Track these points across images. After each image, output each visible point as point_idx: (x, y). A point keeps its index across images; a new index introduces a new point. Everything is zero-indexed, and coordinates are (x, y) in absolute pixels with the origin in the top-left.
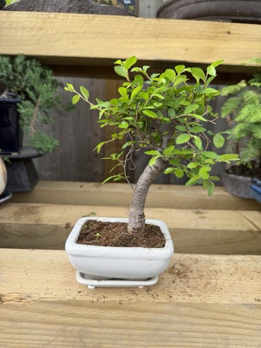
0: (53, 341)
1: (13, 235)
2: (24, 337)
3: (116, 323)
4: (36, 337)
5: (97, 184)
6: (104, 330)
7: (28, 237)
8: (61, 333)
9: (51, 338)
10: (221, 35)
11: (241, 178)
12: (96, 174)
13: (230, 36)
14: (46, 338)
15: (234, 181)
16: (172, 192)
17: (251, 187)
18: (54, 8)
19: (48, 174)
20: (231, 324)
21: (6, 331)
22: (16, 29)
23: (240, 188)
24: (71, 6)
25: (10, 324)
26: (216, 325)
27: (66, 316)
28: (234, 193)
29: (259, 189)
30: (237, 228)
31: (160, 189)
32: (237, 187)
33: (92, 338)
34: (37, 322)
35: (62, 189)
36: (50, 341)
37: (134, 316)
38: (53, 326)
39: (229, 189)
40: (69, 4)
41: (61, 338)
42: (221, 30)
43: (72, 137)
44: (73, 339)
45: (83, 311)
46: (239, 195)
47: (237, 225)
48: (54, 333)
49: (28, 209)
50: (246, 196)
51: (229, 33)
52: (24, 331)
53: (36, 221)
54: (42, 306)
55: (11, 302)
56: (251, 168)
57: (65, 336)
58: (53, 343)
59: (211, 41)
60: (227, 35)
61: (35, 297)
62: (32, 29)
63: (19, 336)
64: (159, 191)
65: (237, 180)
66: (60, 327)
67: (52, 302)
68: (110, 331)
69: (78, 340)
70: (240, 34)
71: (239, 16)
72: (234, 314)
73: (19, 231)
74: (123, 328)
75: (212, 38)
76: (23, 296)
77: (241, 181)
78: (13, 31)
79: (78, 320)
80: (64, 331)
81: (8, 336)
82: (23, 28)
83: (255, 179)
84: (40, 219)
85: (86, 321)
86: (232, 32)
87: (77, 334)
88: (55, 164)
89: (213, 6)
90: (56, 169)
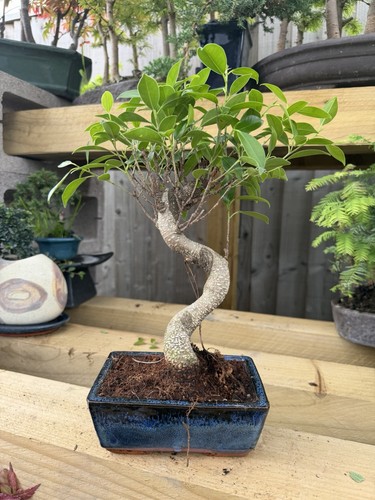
22: (71, 125)
30: (286, 384)
47: (291, 379)
64: (236, 321)
71: (344, 78)
78: (69, 127)
82: (78, 124)
88: (149, 276)
89: (302, 70)
90: (151, 282)
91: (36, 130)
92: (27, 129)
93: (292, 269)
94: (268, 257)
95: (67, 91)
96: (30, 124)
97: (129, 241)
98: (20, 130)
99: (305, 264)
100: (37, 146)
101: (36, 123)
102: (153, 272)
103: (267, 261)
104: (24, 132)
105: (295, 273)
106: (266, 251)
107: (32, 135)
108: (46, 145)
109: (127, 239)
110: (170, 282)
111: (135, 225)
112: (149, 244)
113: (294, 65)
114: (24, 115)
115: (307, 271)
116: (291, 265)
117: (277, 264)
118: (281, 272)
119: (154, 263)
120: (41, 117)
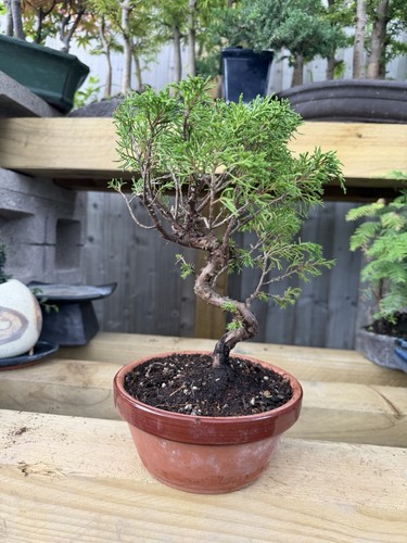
0: (84, 534)
1: (54, 400)
2: (48, 525)
3: (164, 516)
4: (63, 528)
5: (177, 339)
6: (148, 525)
7: (72, 404)
8: (95, 523)
9: (82, 530)
10: (348, 139)
11: (384, 338)
12: (182, 326)
13: (362, 140)
14: (75, 529)
15: (374, 342)
16: (283, 354)
17: (396, 352)
19: (117, 324)
20: (321, 533)
21: (28, 514)
22: (81, 138)
23: (383, 353)
25: (33, 504)
26: (299, 533)
27: (101, 500)
28: (377, 361)
29: (404, 354)
30: (364, 409)
31: (266, 350)
32: (380, 352)
33: (133, 535)
34: (66, 505)
35: (127, 343)
36: (80, 534)
37: (188, 508)
38: (85, 513)
39: (369, 354)
41: (94, 532)
43: (153, 274)
44: (108, 534)
45: (123, 495)
46: (383, 364)
47: (365, 404)
48: (86, 522)
49: (77, 367)
50: (393, 366)
51: (360, 136)
52: (49, 516)
53: (84, 383)
54: (73, 484)
55: (37, 475)
56: (394, 322)
57: (98, 529)
58: (84, 537)
60: (357, 139)
61: (66, 470)
62: (101, 138)
63: (43, 523)
64: (267, 353)
65: (378, 341)
66: (93, 515)
67: (86, 479)
68: (157, 527)
69: (115, 536)
70: (376, 137)
71: (375, 117)
72: (323, 518)
73: (63, 396)
74: (174, 524)
75: (336, 144)
76: (52, 469)
77: (384, 342)
78: (78, 141)
79: (115, 506)
80: (98, 521)
81: (30, 522)
82: (90, 137)
83: (401, 340)
84: (90, 382)
85: (127, 510)
86: (364, 135)
87: (114, 528)
88: (126, 311)
89: (340, 104)
90: (128, 317)
91: (35, 141)
92: (24, 139)
95: (62, 100)
96: (28, 133)
97: (102, 272)
98: (14, 139)
100: (36, 159)
101: (35, 132)
102: (132, 306)
104: (20, 142)
107: (29, 147)
108: (49, 159)
109: (99, 270)
110: (150, 317)
111: (111, 254)
112: (127, 275)
113: (331, 98)
114: (20, 122)
119: (132, 296)
120: (41, 126)
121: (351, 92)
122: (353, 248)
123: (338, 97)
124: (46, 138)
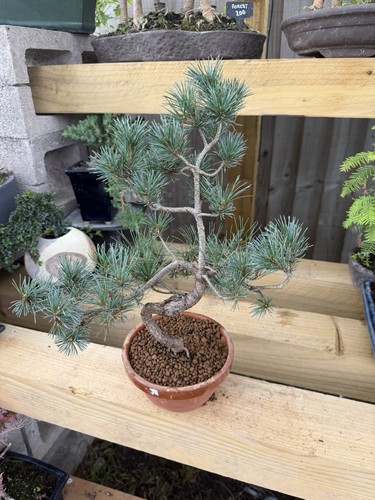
2: (90, 416)
4: (98, 419)
6: (142, 427)
8: (114, 421)
9: (108, 422)
10: (356, 77)
13: (371, 77)
14: (104, 421)
18: (143, 47)
20: (238, 448)
21: (79, 410)
22: (101, 84)
23: (359, 281)
24: (161, 45)
25: (80, 407)
27: (115, 411)
33: (135, 429)
34: (97, 410)
38: (108, 415)
40: (158, 43)
42: (357, 70)
44: (122, 426)
45: (126, 411)
48: (109, 419)
51: (370, 73)
52: (90, 413)
55: (80, 395)
57: (116, 423)
58: (110, 425)
59: (340, 86)
60: (366, 77)
61: (95, 395)
62: (117, 83)
63: (87, 416)
66: (112, 417)
68: (147, 428)
69: (125, 428)
72: (239, 442)
75: (343, 83)
76: (88, 393)
79: (124, 416)
82: (109, 83)
85: (130, 418)
87: (125, 424)
90: (172, 199)
91: (63, 87)
92: (54, 85)
93: (309, 187)
94: (287, 175)
96: (56, 81)
98: (46, 87)
99: (321, 182)
100: (67, 105)
101: (62, 80)
102: (173, 190)
103: (285, 179)
104: (51, 89)
105: (311, 190)
106: (286, 170)
107: (60, 93)
108: (77, 105)
114: (49, 70)
115: (323, 189)
116: (308, 183)
117: (295, 182)
118: (297, 190)
121: (361, 20)
122: (343, 195)
123: (346, 26)
124: (71, 85)
